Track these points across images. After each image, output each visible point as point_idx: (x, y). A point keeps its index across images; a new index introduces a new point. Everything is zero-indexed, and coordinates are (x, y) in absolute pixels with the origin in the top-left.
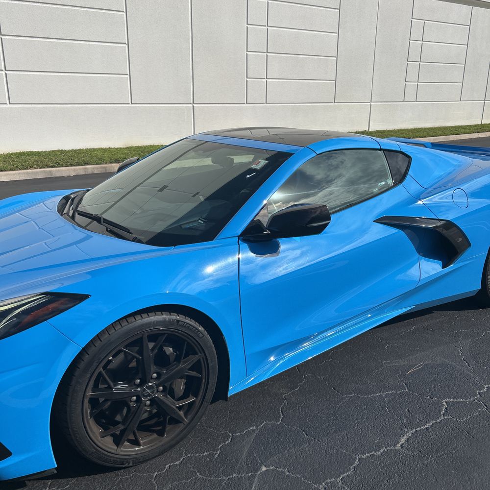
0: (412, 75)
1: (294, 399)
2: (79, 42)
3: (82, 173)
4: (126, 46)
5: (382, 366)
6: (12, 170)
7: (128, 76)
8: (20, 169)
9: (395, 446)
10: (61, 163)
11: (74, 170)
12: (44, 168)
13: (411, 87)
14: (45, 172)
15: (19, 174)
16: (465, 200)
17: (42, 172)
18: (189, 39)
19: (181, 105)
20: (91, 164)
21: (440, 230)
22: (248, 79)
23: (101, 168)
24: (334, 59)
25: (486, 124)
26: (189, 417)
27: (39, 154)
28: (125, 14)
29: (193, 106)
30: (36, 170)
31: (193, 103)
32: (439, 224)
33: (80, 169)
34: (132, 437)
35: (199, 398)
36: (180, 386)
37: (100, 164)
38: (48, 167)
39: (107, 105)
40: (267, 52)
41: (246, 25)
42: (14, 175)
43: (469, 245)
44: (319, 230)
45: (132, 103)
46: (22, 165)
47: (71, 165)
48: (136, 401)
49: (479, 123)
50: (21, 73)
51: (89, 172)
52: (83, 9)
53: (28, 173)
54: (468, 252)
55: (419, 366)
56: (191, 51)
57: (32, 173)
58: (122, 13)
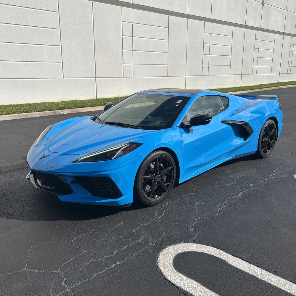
0: (206, 62)
1: (198, 188)
2: (35, 45)
3: (43, 115)
4: (60, 47)
5: (225, 177)
6: (6, 115)
7: (61, 63)
8: (10, 114)
9: (238, 196)
10: (31, 110)
11: (39, 114)
12: (23, 113)
13: (205, 68)
14: (24, 115)
15: (10, 116)
16: (250, 114)
17: (22, 115)
18: (93, 43)
19: (89, 78)
20: (47, 111)
21: (243, 125)
22: (123, 65)
23: (53, 112)
24: (166, 54)
25: (243, 87)
26: (168, 189)
27: (16, 106)
28: (59, 30)
29: (96, 79)
30: (18, 114)
31: (96, 77)
32: (243, 123)
33: (42, 113)
34: (152, 196)
35: (171, 183)
36: (165, 178)
37: (52, 110)
38: (25, 112)
39: (50, 79)
40: (133, 50)
41: (122, 36)
42: (8, 117)
43: (253, 132)
44: (207, 123)
45: (63, 78)
46: (10, 112)
47: (37, 111)
48: (154, 182)
49: (239, 86)
50: (5, 62)
51: (47, 115)
52: (37, 28)
53: (15, 116)
54: (253, 135)
55: (239, 176)
56: (94, 50)
57: (18, 116)
58: (58, 30)
